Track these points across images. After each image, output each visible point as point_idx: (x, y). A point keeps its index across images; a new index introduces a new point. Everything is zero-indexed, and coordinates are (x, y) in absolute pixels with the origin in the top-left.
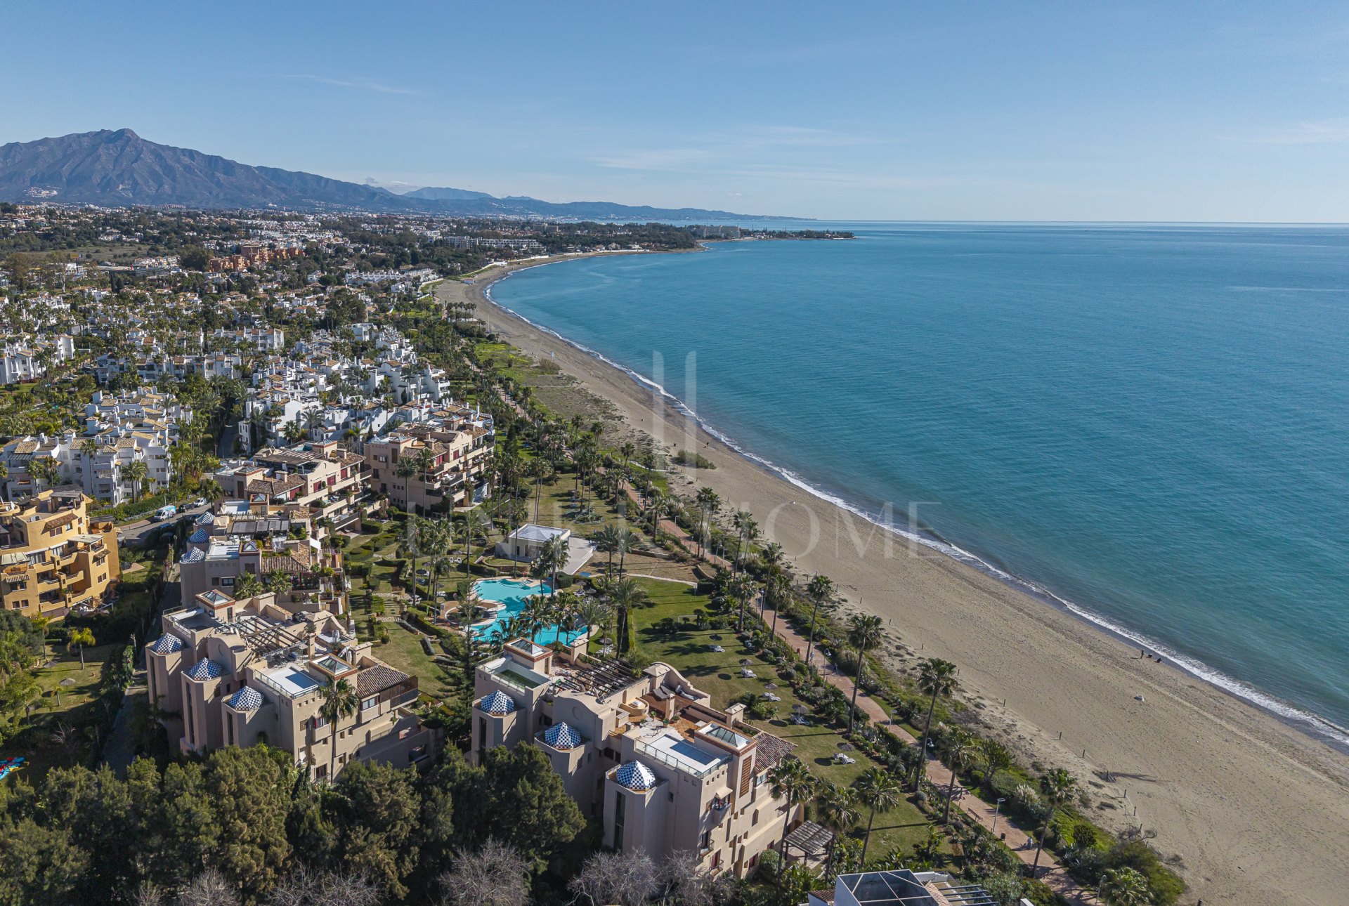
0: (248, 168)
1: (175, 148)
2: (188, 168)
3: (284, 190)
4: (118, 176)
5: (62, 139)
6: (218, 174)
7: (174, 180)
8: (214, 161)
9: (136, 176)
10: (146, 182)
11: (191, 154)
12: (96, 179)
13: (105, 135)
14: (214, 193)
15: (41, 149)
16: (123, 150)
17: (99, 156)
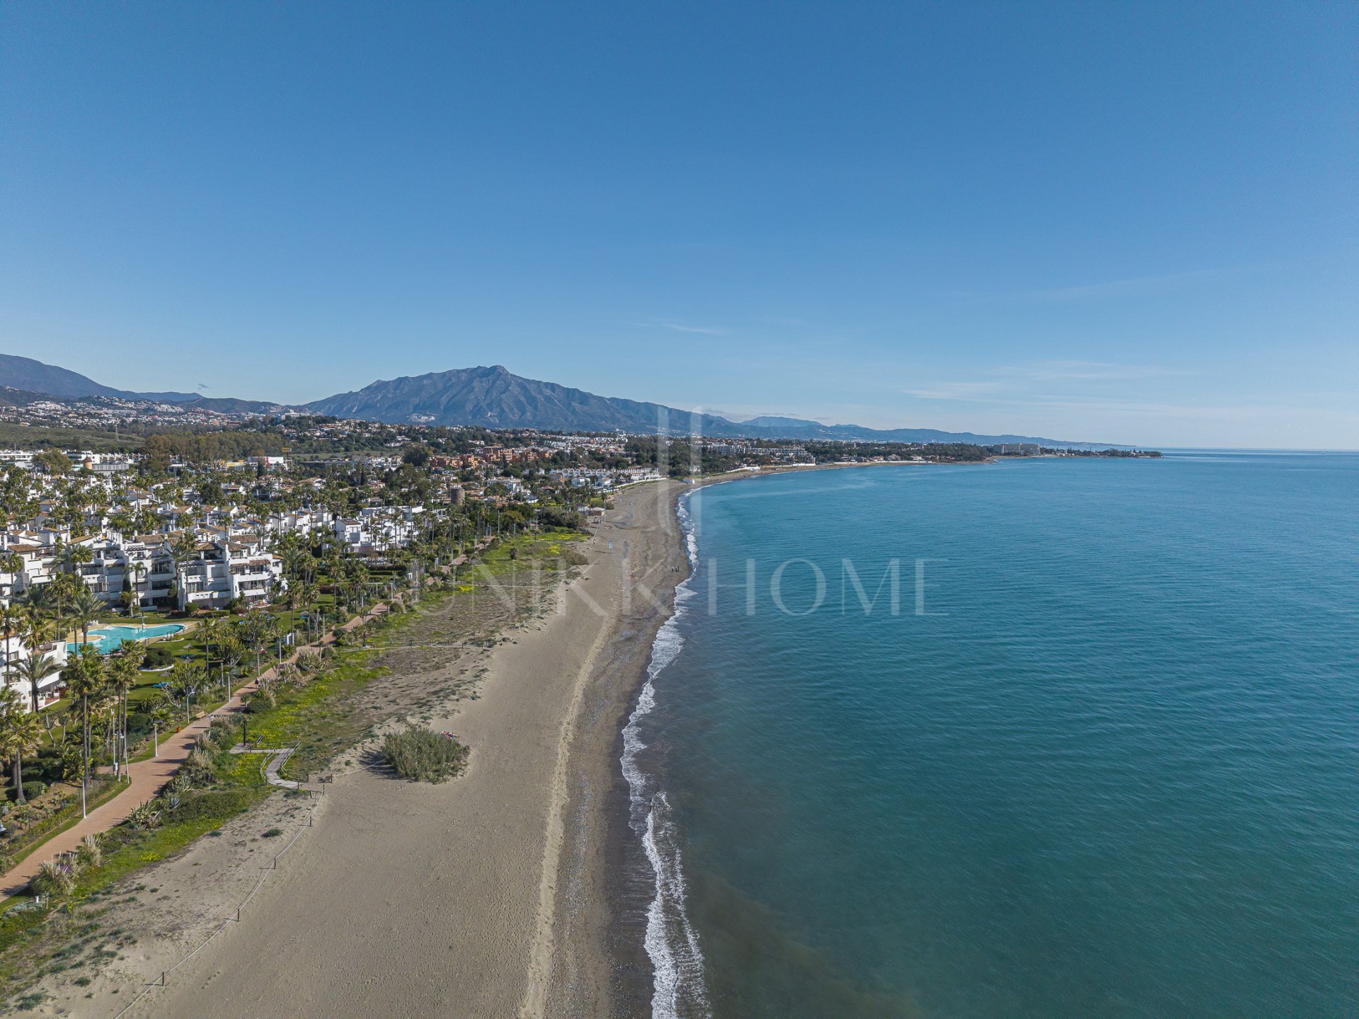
0: (601, 399)
1: (540, 382)
2: (548, 399)
3: (631, 418)
4: (488, 405)
5: (444, 374)
6: (574, 404)
7: (536, 408)
8: (571, 394)
9: (503, 405)
10: (512, 410)
11: (553, 387)
12: (469, 407)
13: (480, 371)
14: (570, 420)
15: (425, 382)
16: (494, 383)
17: (473, 388)
